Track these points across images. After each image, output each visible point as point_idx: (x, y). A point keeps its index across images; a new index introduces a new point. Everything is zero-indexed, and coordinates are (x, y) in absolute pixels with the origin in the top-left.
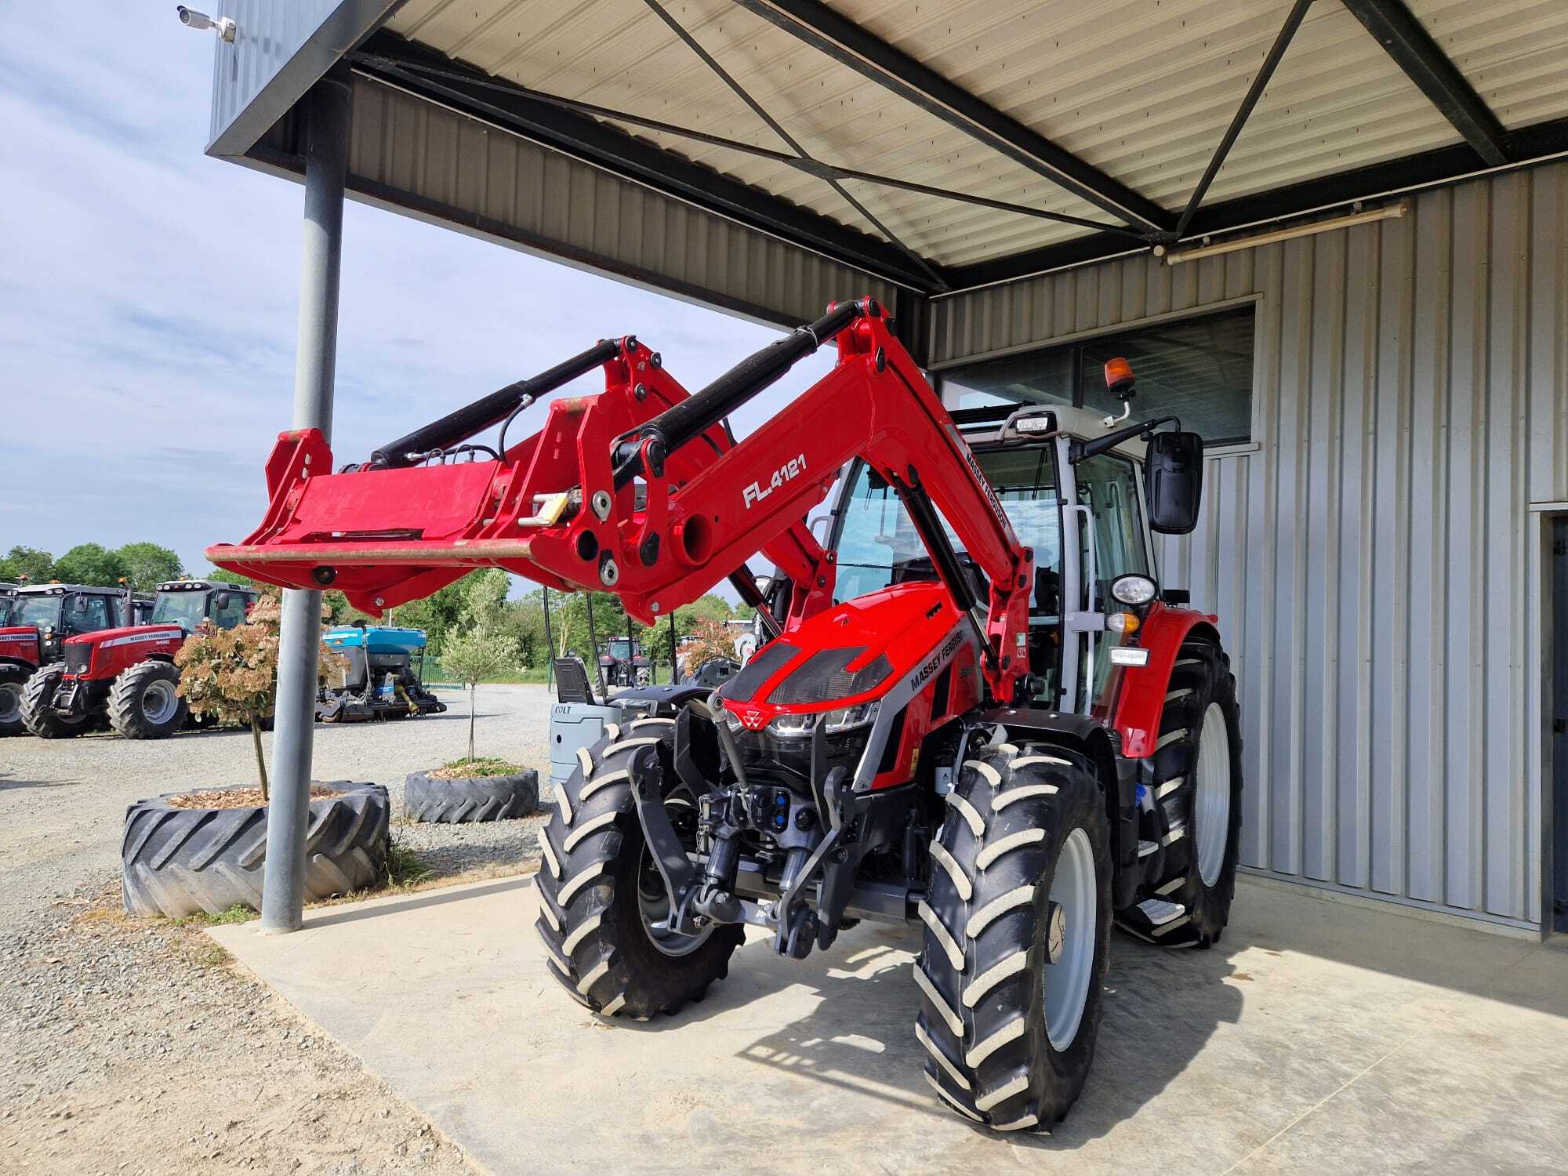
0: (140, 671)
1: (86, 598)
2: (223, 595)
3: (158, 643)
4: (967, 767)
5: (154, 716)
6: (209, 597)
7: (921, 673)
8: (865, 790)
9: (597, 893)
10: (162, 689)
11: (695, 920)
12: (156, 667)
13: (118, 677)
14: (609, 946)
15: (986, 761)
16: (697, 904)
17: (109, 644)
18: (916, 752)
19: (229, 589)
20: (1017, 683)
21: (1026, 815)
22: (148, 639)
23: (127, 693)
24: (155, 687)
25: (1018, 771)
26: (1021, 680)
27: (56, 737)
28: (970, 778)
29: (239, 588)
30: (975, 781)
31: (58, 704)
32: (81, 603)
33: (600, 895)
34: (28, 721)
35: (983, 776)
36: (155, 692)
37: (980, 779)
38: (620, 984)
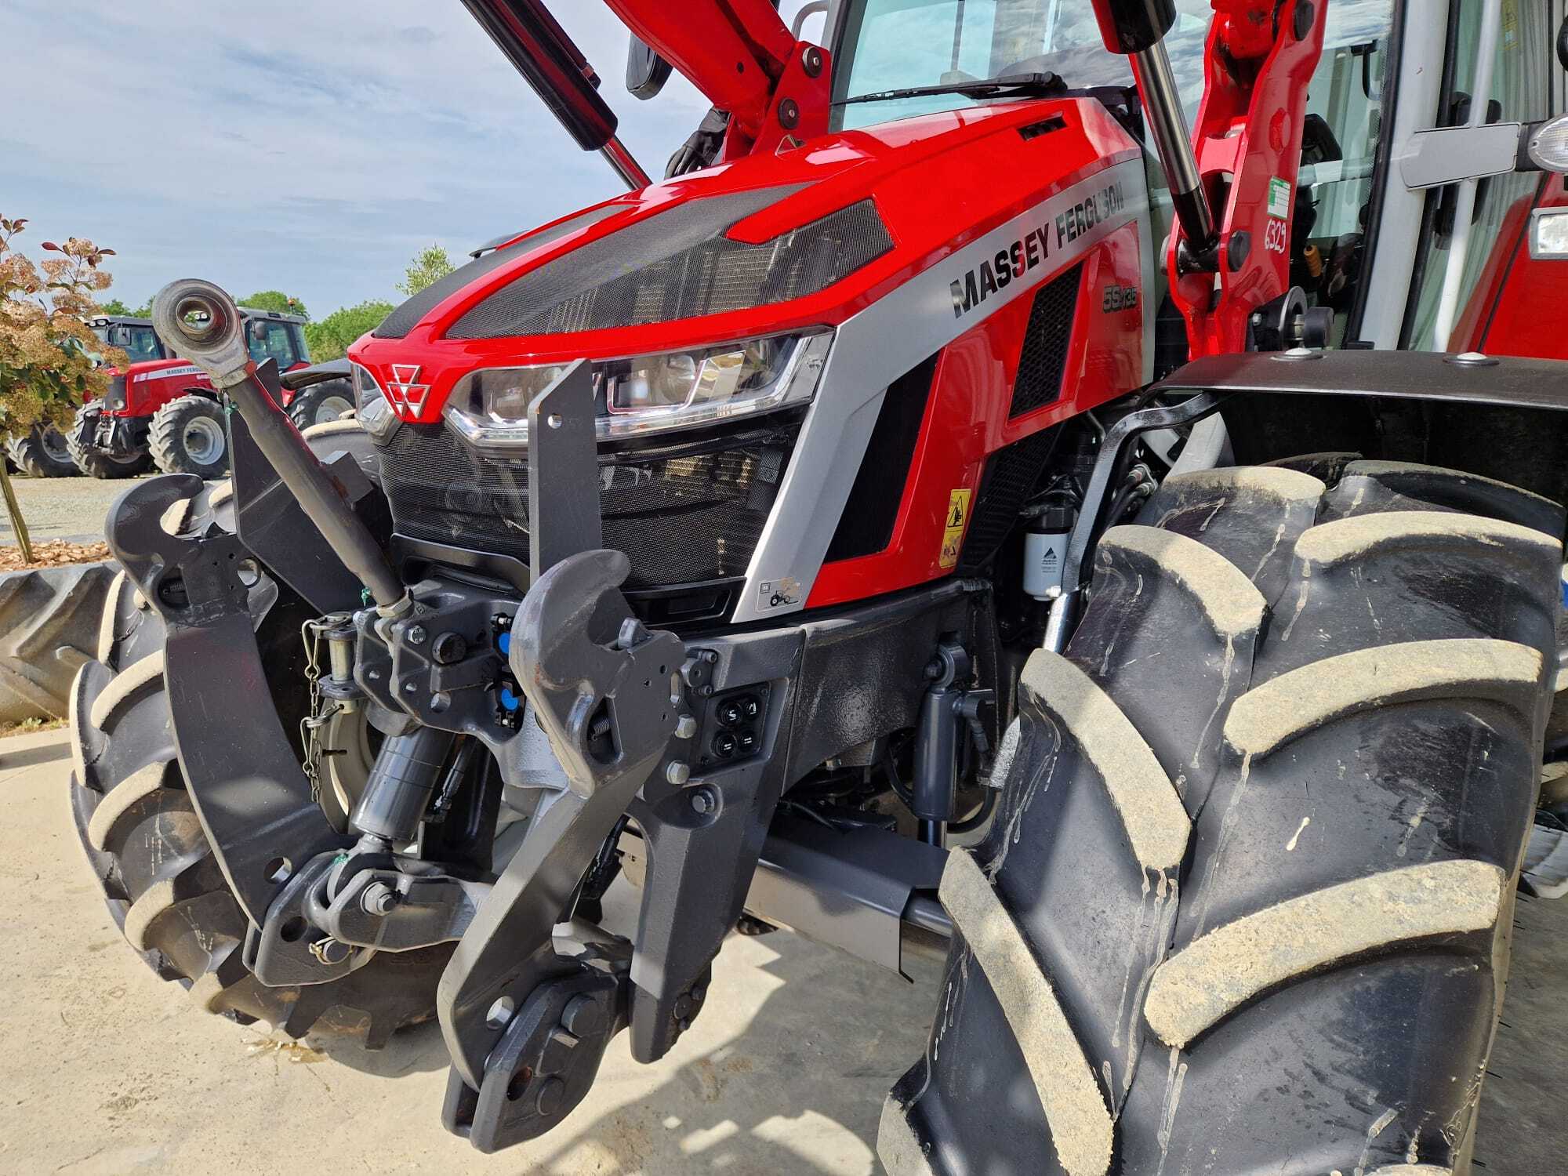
0: (176, 407)
1: (128, 330)
2: (259, 324)
3: (199, 377)
4: (1114, 551)
5: (201, 456)
6: (248, 325)
7: (985, 267)
8: (782, 609)
9: (166, 829)
10: (205, 427)
11: (314, 949)
12: (193, 403)
13: (155, 414)
14: (222, 938)
15: (1189, 526)
16: (315, 908)
17: (143, 377)
18: (961, 498)
19: (267, 317)
20: (1256, 318)
21: (1390, 783)
22: (186, 373)
23: (166, 431)
24: (196, 424)
25: (1334, 572)
26: (1270, 309)
27: (109, 477)
28: (1121, 594)
29: (279, 316)
30: (1143, 610)
31: (101, 443)
32: (124, 335)
33: (175, 833)
34: (79, 461)
35: (1182, 587)
36: (198, 431)
37: (1166, 599)
38: (279, 1004)
